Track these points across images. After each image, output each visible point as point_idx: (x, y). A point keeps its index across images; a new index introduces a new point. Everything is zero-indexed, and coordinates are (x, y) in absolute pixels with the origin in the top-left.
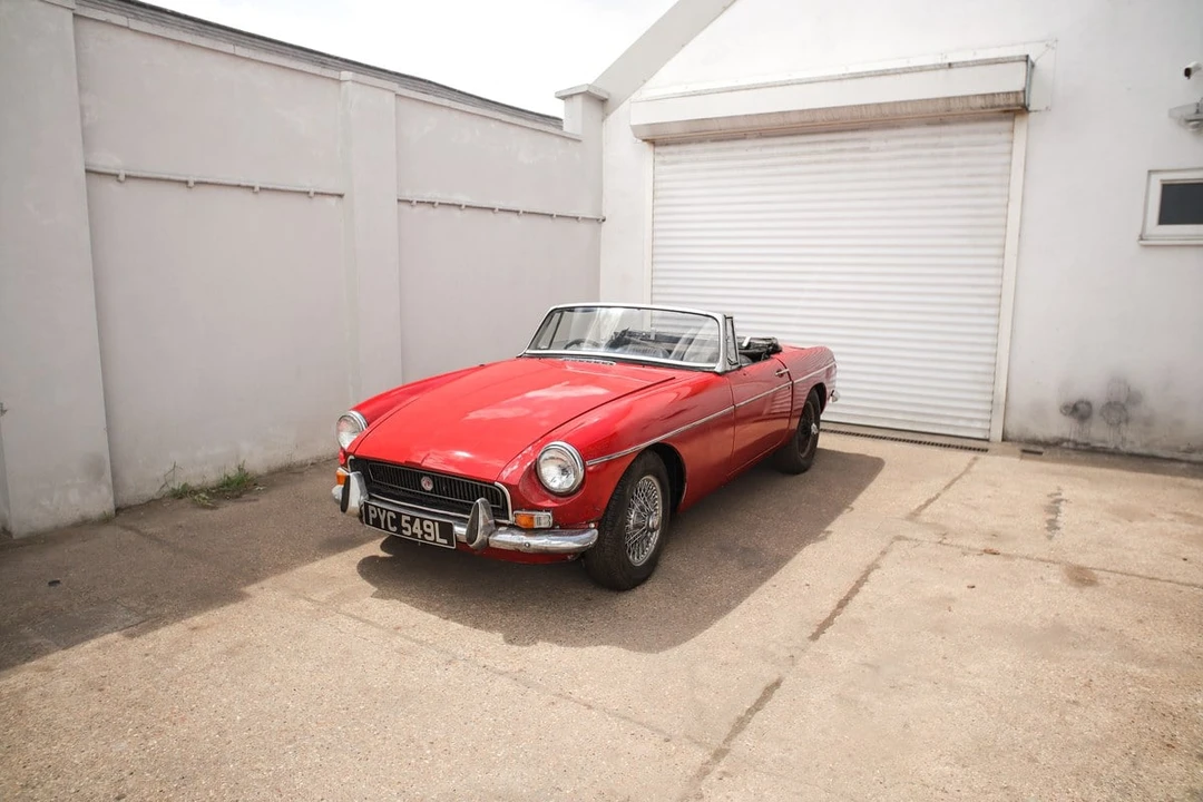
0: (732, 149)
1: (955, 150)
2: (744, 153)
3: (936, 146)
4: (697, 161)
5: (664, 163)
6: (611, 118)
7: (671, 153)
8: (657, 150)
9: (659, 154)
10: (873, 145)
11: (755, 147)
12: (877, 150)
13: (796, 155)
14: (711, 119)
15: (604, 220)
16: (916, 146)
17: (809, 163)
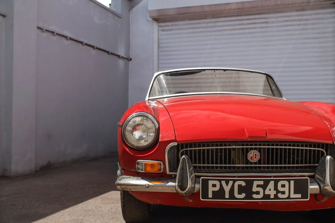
0: (199, 23)
1: (310, 22)
2: (205, 25)
3: (300, 20)
4: (181, 29)
5: (163, 30)
6: (135, 9)
7: (168, 26)
8: (161, 24)
9: (161, 26)
10: (270, 20)
11: (211, 22)
12: (273, 22)
13: (232, 25)
14: (191, 7)
15: (131, 60)
16: (291, 21)
17: (239, 29)
